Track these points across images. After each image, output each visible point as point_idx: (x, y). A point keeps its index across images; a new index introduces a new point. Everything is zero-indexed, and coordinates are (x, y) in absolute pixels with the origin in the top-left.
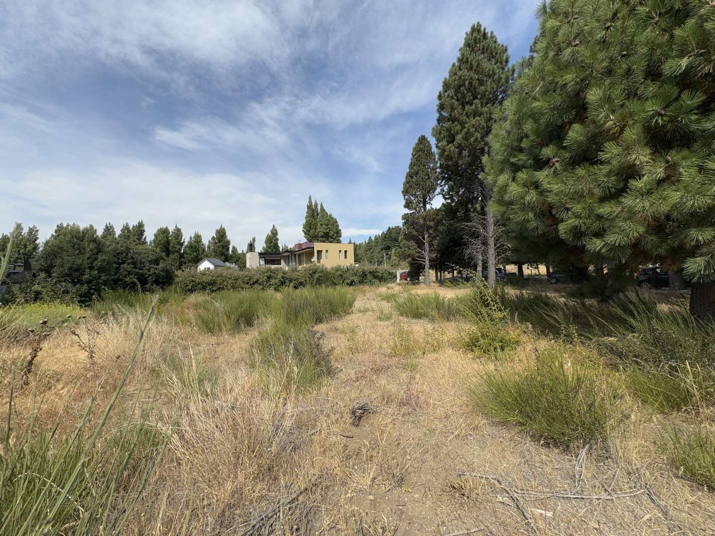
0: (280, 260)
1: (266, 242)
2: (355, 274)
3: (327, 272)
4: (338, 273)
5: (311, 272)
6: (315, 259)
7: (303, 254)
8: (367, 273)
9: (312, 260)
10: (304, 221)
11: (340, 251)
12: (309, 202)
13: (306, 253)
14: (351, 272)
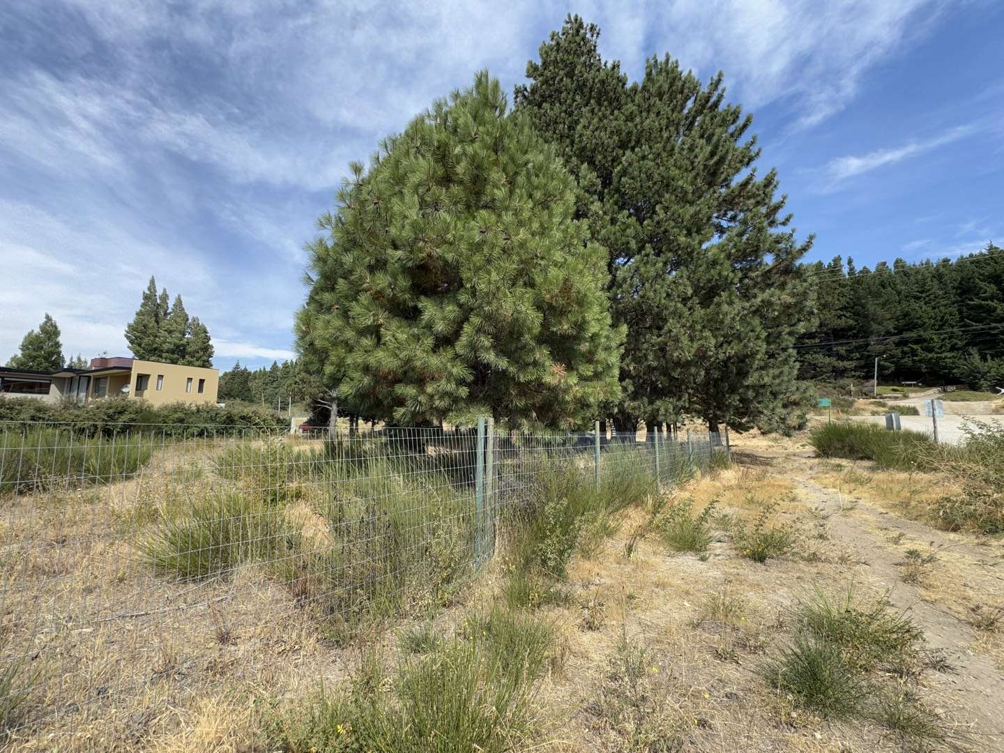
0: (48, 386)
1: (24, 348)
2: (213, 420)
3: (150, 412)
4: (176, 416)
5: (111, 411)
6: (130, 389)
7: (105, 377)
8: (236, 418)
9: (125, 390)
10: (132, 319)
11: (190, 380)
12: (149, 289)
13: (113, 377)
14: (205, 415)
